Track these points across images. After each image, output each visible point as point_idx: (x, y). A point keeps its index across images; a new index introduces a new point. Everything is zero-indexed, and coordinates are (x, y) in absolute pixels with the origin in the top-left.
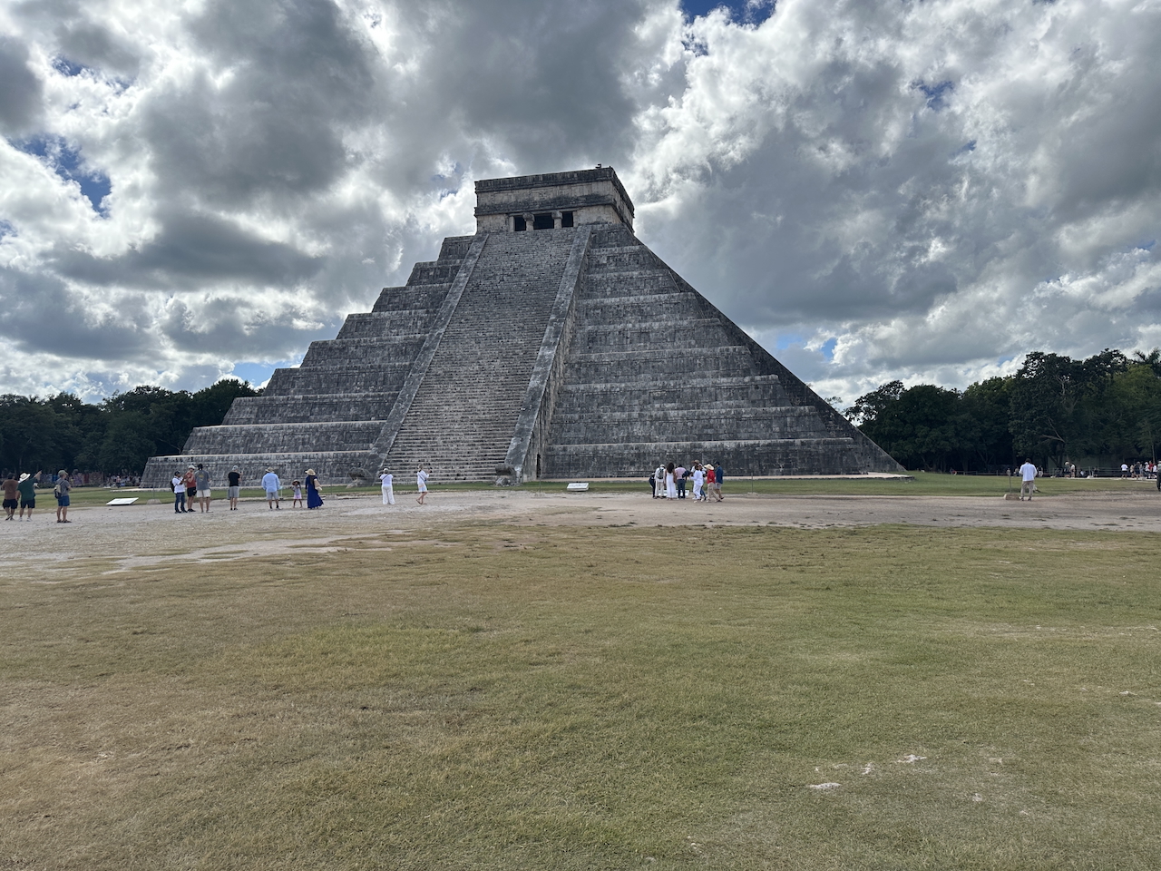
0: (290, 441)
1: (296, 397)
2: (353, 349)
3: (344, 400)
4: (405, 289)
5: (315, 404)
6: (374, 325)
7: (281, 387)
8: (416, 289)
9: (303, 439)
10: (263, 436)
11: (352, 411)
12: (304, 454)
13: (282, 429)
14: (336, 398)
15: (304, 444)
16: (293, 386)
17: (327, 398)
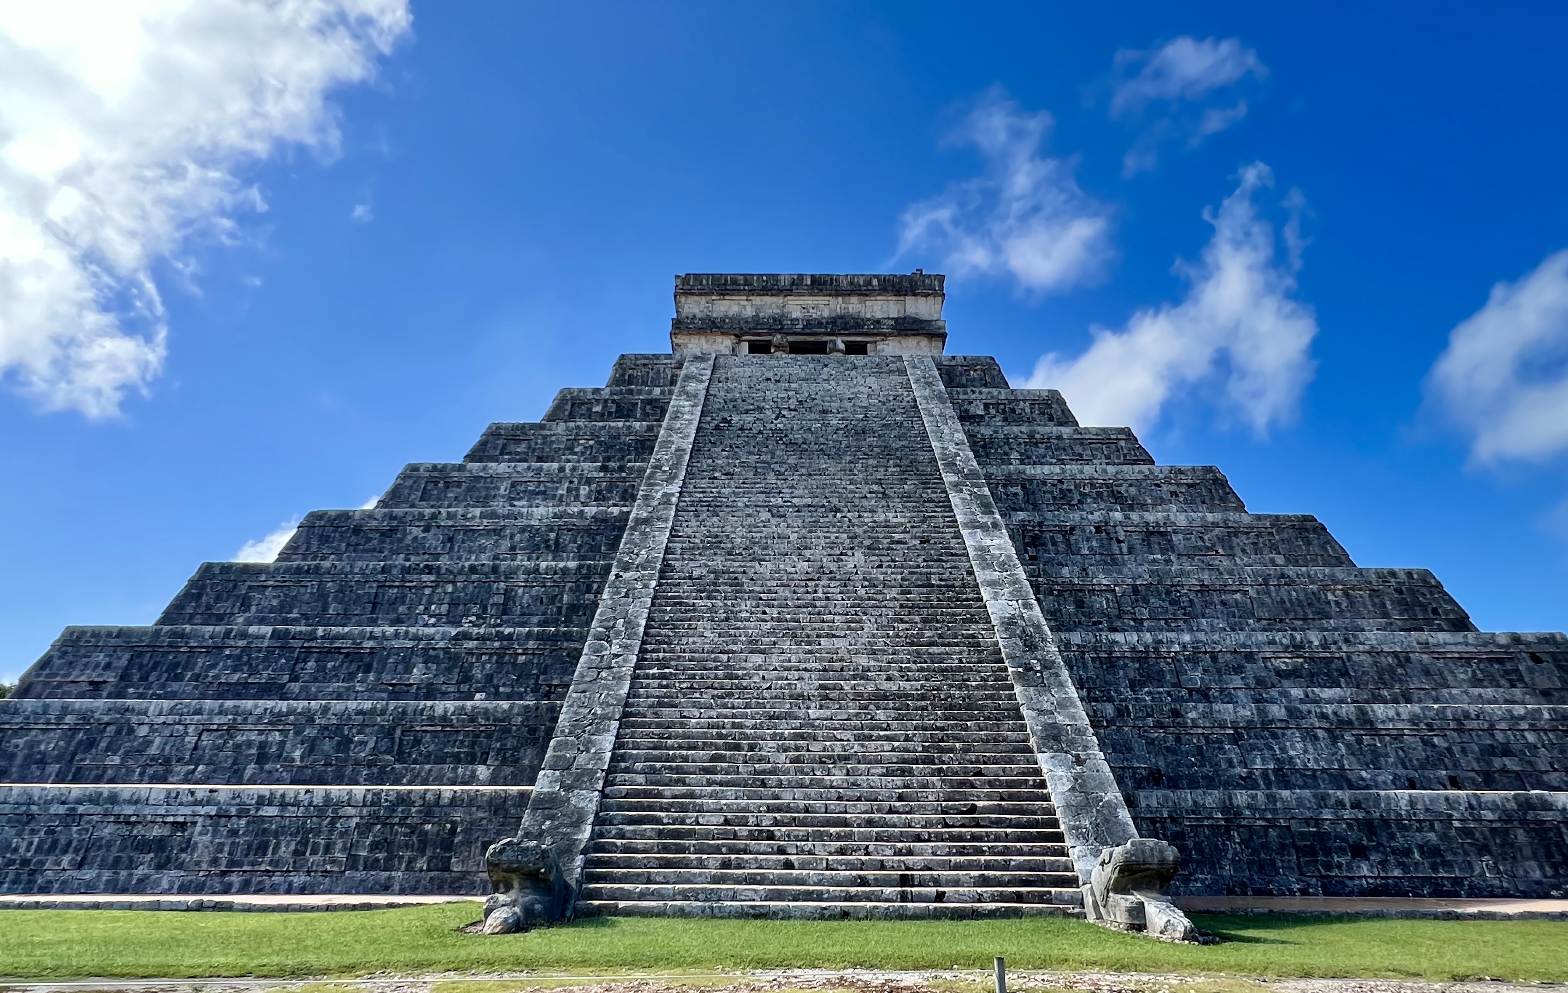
0: (220, 748)
1: (253, 629)
2: (417, 532)
3: (396, 644)
4: (542, 427)
5: (308, 651)
6: (469, 489)
7: (209, 607)
8: (567, 429)
9: (263, 746)
10: (131, 731)
11: (417, 674)
12: (264, 789)
13: (199, 712)
14: (372, 637)
15: (262, 758)
16: (245, 605)
17: (344, 637)
